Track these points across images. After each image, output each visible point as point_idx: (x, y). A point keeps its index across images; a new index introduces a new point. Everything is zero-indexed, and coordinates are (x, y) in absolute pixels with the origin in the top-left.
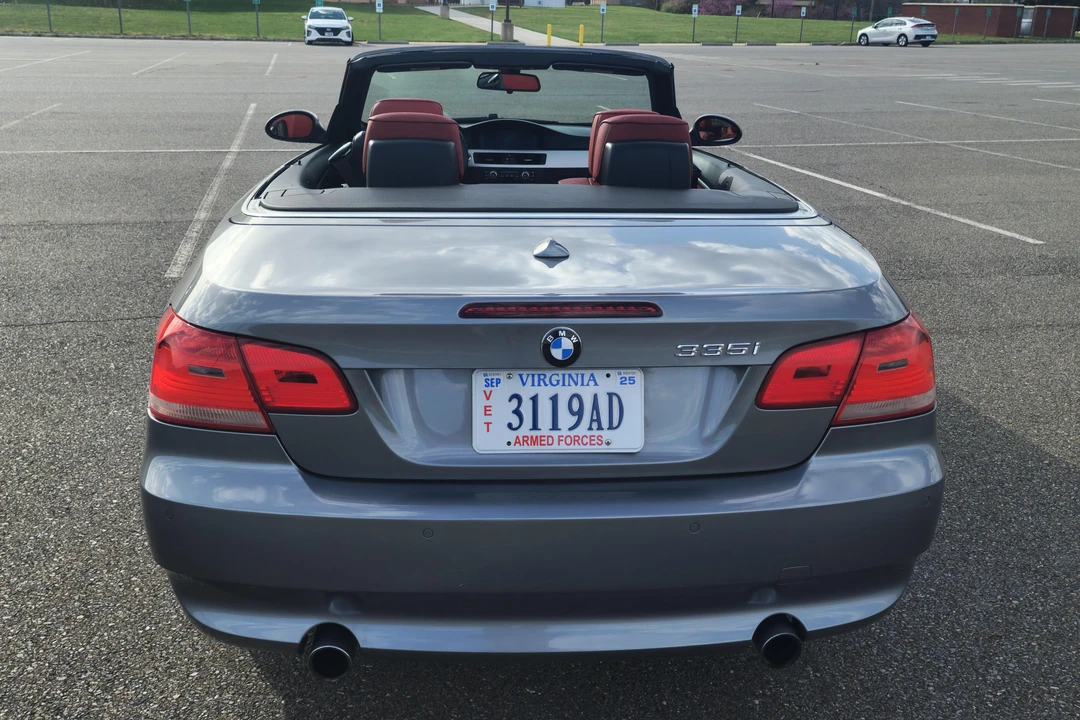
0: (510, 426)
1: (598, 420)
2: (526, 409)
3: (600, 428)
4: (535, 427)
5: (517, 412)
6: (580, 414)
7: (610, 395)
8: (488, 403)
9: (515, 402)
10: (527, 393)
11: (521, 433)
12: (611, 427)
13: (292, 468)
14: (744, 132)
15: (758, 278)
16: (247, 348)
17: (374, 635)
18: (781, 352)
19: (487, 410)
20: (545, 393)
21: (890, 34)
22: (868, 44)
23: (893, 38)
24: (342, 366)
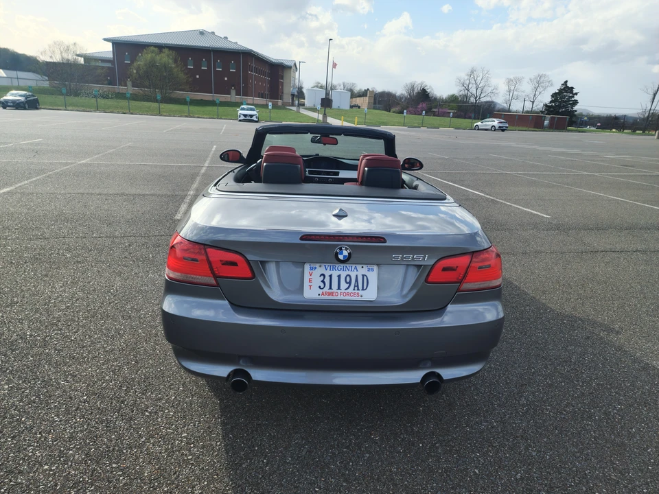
0: (320, 287)
1: (358, 286)
2: (327, 280)
3: (358, 289)
4: (330, 288)
5: (323, 281)
6: (350, 283)
7: (363, 276)
8: (310, 277)
9: (322, 277)
10: (327, 273)
11: (325, 290)
12: (363, 289)
13: (226, 302)
14: (424, 165)
15: (428, 228)
16: (209, 250)
17: (258, 375)
18: (436, 260)
19: (310, 280)
20: (335, 274)
21: (488, 125)
22: (478, 130)
23: (489, 127)
24: (249, 259)
